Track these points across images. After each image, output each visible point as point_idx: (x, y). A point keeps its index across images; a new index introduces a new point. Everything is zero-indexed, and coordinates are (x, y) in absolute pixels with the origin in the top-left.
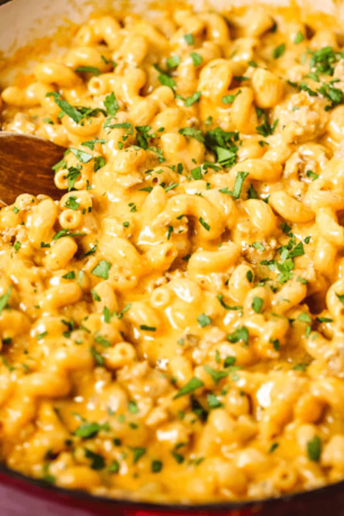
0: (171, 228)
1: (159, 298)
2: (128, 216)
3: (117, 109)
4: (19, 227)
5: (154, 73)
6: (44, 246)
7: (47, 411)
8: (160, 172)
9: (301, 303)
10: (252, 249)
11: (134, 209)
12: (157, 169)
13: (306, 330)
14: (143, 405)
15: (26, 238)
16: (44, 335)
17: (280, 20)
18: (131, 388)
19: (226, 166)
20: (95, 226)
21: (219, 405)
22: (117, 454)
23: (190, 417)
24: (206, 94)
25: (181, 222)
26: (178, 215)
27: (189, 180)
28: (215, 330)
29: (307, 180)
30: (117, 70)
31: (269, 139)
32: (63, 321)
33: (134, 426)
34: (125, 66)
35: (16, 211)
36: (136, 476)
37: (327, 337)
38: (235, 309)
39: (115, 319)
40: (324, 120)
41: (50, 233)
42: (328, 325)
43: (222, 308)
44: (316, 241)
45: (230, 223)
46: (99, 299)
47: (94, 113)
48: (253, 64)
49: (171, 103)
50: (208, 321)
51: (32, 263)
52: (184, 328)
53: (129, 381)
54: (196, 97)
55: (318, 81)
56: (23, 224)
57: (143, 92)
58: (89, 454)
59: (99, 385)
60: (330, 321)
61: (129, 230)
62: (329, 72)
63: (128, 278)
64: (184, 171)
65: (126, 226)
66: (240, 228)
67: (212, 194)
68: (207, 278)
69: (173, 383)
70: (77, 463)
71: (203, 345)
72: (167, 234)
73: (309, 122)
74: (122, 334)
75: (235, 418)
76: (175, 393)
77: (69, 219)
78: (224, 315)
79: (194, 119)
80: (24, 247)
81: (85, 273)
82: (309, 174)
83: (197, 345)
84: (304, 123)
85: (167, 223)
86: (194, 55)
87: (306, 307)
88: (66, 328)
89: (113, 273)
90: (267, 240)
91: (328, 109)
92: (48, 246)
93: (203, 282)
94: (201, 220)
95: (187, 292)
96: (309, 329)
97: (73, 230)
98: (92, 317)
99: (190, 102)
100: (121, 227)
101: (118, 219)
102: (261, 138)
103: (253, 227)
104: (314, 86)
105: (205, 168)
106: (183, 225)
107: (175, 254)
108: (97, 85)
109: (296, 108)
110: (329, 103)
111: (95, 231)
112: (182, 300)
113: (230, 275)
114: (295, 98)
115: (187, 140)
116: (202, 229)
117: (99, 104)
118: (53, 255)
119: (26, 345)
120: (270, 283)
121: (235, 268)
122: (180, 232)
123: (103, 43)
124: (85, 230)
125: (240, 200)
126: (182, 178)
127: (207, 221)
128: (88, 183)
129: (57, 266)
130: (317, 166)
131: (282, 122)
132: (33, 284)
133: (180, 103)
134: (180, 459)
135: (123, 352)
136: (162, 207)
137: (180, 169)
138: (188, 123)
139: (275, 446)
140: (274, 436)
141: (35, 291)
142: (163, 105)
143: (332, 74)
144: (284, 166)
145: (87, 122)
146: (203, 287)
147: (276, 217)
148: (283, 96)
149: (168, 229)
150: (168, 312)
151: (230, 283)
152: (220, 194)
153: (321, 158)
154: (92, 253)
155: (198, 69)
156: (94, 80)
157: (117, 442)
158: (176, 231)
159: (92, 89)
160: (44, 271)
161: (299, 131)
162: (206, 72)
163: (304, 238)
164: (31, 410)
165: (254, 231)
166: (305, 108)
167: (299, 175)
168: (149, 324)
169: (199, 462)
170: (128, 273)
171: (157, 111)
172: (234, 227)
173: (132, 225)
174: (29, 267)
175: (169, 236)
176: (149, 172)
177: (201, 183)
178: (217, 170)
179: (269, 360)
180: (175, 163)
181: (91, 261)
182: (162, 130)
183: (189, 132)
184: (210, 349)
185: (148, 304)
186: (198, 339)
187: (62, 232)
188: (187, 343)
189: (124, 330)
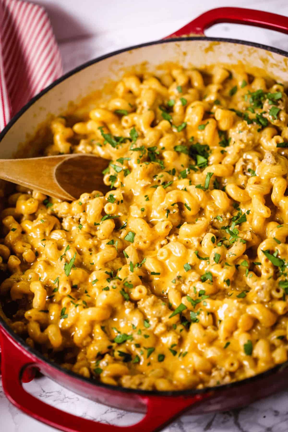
0: (168, 211)
1: (162, 255)
2: (144, 203)
3: (137, 137)
4: (82, 214)
5: (160, 112)
6: (96, 224)
7: (97, 330)
8: (162, 176)
9: (244, 254)
10: (216, 220)
11: (148, 199)
12: (160, 175)
13: (246, 271)
14: (153, 322)
15: (85, 222)
16: (96, 281)
17: (234, 71)
18: (146, 311)
19: (202, 167)
20: (126, 211)
21: (196, 321)
22: (138, 352)
23: (180, 327)
24: (189, 123)
25: (174, 207)
26: (172, 204)
27: (179, 179)
28: (194, 273)
29: (249, 174)
30: (138, 111)
31: (227, 149)
32: (106, 272)
33: (146, 336)
34: (143, 108)
35: (80, 204)
36: (149, 364)
37: (258, 274)
38: (205, 259)
39: (136, 269)
40: (257, 137)
41: (99, 217)
42: (259, 266)
43: (198, 259)
44: (253, 213)
45: (203, 205)
46: (128, 257)
47: (124, 141)
48: (217, 102)
49: (169, 131)
50: (190, 268)
51: (90, 236)
52: (176, 272)
53: (144, 308)
54: (183, 125)
55: (254, 112)
56: (84, 211)
57: (153, 125)
58: (121, 354)
59: (127, 311)
60: (260, 264)
61: (145, 212)
62: (260, 107)
63: (145, 242)
64: (177, 173)
65: (143, 210)
66: (208, 208)
67: (192, 189)
68: (190, 239)
69: (170, 307)
70: (115, 360)
71: (187, 283)
72: (166, 214)
73: (248, 140)
74: (141, 277)
75: (205, 328)
76: (171, 313)
77: (110, 208)
78: (199, 263)
79: (183, 140)
80: (85, 227)
81: (121, 240)
82: (249, 171)
83: (184, 283)
84: (245, 141)
85: (166, 208)
86: (182, 100)
87: (246, 256)
88: (108, 276)
89: (136, 239)
90: (225, 215)
91: (260, 131)
92: (99, 224)
93: (187, 242)
94: (185, 205)
95: (177, 250)
96: (247, 270)
97: (112, 214)
98: (124, 268)
99: (180, 128)
100: (140, 212)
101: (138, 206)
102: (222, 148)
103: (217, 207)
104: (252, 116)
105: (189, 170)
106: (175, 209)
107: (171, 227)
108: (127, 121)
109: (241, 131)
110: (260, 127)
111: (126, 214)
112: (174, 256)
113: (203, 238)
114: (240, 125)
115: (179, 153)
116: (187, 210)
117: (127, 134)
118: (101, 231)
119: (86, 287)
120: (225, 242)
121: (206, 234)
122: (174, 213)
123: (130, 92)
124: (120, 214)
125: (209, 190)
126: (175, 178)
127: (189, 205)
128: (122, 184)
129: (104, 237)
130: (254, 166)
131: (233, 140)
132: (90, 250)
133: (175, 130)
134: (175, 353)
135: (140, 292)
136: (162, 199)
137: (173, 172)
138: (179, 142)
139: (228, 344)
140: (227, 338)
141: (91, 254)
142: (164, 132)
143: (262, 108)
144: (234, 166)
145: (120, 147)
146: (187, 246)
147: (229, 200)
148: (234, 124)
149: (167, 211)
150: (167, 262)
151: (202, 243)
152: (196, 189)
153: (256, 161)
154: (124, 227)
155: (185, 107)
156: (125, 118)
157: (138, 346)
158: (171, 212)
159: (124, 124)
160: (96, 242)
161: (243, 146)
162: (189, 110)
163: (247, 211)
164: (89, 329)
165: (217, 209)
166: (245, 132)
167: (244, 171)
168: (156, 271)
169: (184, 355)
170: (145, 239)
171: (161, 136)
172: (206, 207)
173: (146, 210)
174: (88, 239)
175: (167, 215)
176: (155, 176)
177: (186, 181)
178: (195, 170)
179: (225, 290)
180: (171, 168)
181: (124, 233)
182: (163, 149)
183: (179, 149)
184: (191, 285)
185: (155, 258)
186: (185, 278)
187: (107, 216)
188: (177, 282)
189: (143, 274)
